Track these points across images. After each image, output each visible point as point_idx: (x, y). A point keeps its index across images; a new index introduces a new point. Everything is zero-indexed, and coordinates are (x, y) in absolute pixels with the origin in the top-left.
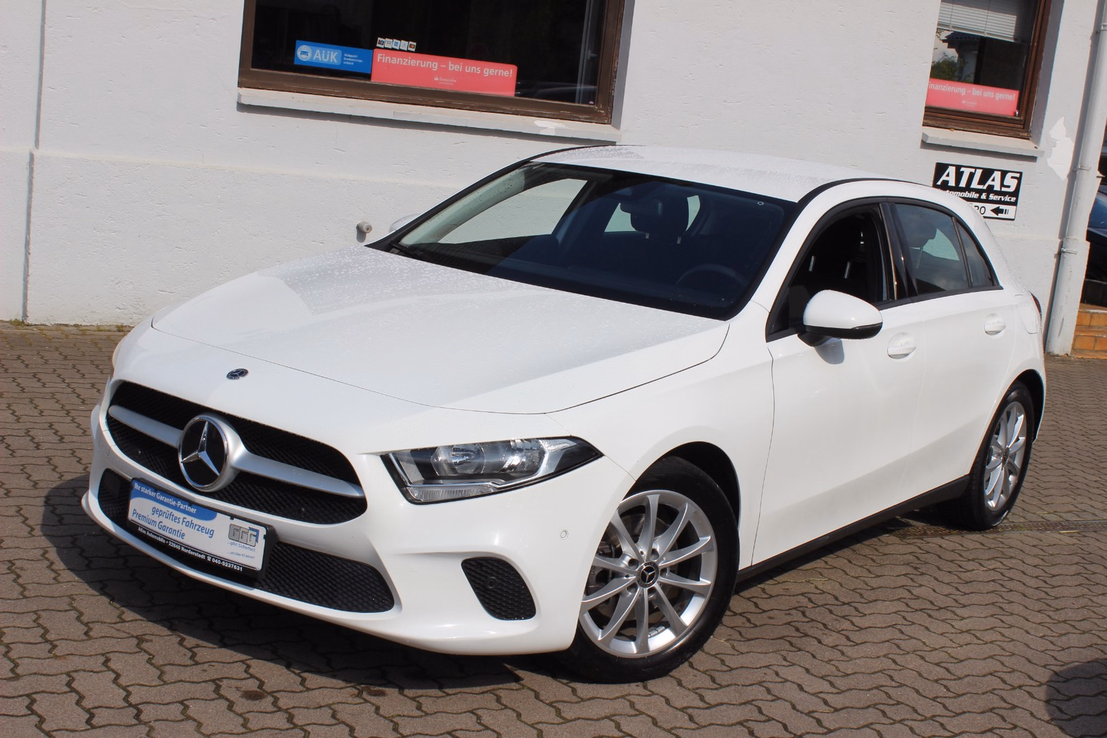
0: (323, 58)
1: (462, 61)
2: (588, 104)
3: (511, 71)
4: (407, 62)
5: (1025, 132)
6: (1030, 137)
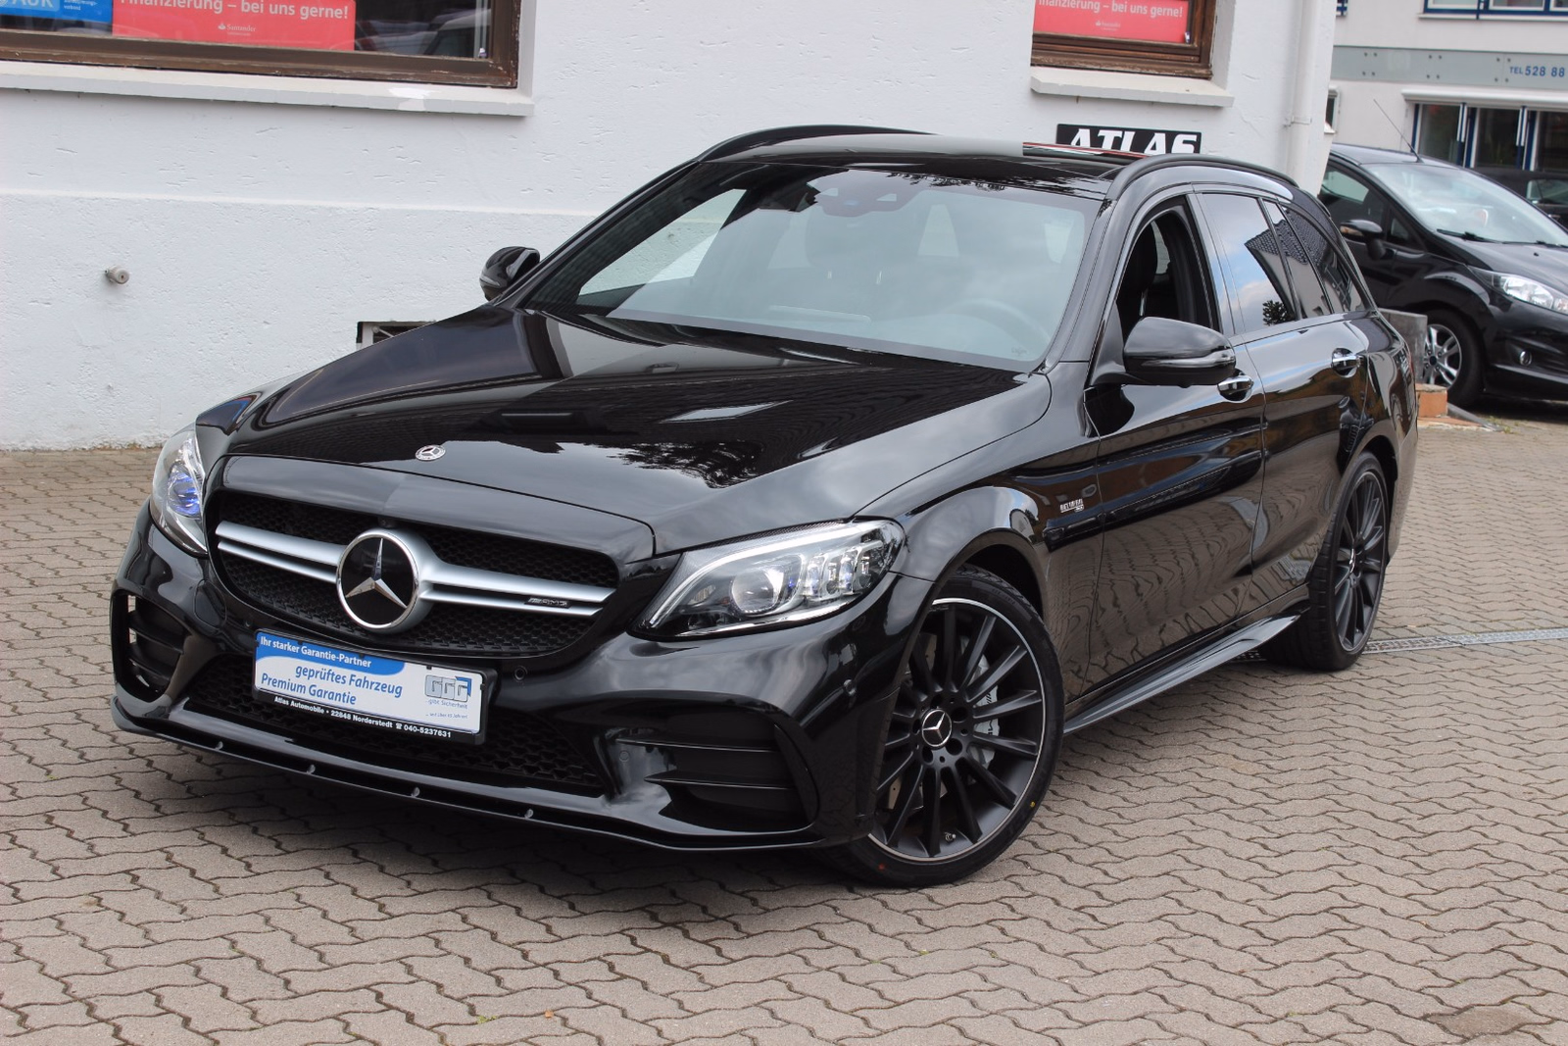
3: (346, 8)
5: (1202, 68)
6: (1211, 74)
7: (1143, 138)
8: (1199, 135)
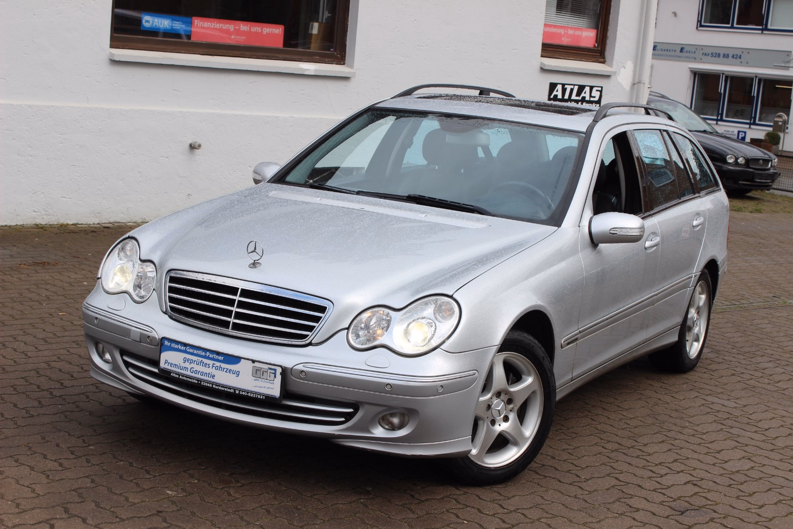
0: (160, 24)
1: (249, 24)
2: (329, 50)
4: (214, 26)
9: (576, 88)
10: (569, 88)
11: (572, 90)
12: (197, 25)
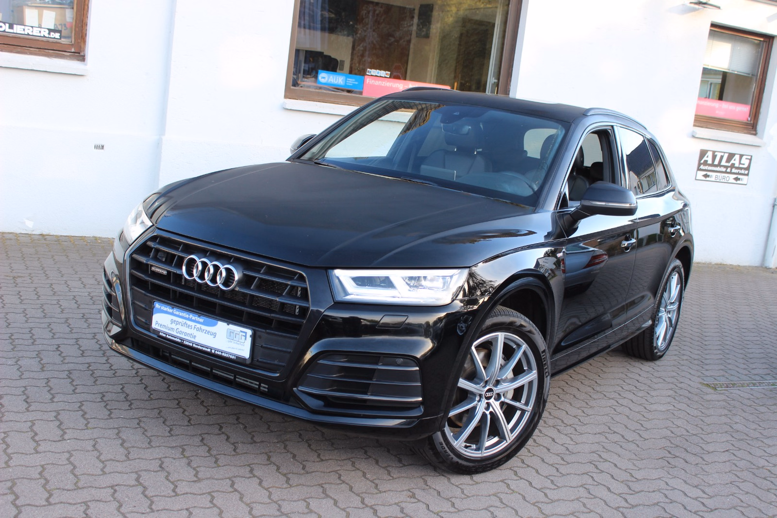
0: (334, 81)
4: (385, 84)
5: (754, 131)
6: (757, 134)
7: (731, 156)
8: (752, 156)
9: (726, 156)
10: (719, 155)
11: (722, 157)
12: (369, 82)
